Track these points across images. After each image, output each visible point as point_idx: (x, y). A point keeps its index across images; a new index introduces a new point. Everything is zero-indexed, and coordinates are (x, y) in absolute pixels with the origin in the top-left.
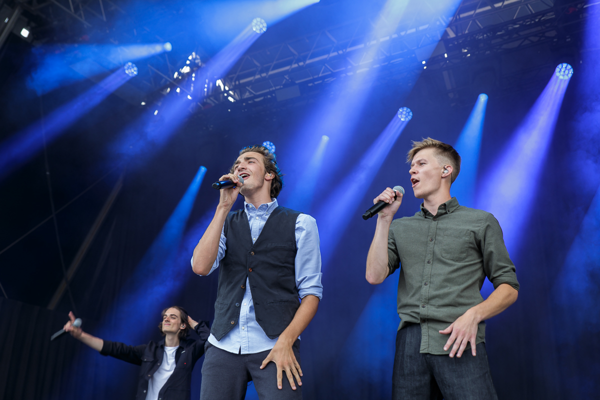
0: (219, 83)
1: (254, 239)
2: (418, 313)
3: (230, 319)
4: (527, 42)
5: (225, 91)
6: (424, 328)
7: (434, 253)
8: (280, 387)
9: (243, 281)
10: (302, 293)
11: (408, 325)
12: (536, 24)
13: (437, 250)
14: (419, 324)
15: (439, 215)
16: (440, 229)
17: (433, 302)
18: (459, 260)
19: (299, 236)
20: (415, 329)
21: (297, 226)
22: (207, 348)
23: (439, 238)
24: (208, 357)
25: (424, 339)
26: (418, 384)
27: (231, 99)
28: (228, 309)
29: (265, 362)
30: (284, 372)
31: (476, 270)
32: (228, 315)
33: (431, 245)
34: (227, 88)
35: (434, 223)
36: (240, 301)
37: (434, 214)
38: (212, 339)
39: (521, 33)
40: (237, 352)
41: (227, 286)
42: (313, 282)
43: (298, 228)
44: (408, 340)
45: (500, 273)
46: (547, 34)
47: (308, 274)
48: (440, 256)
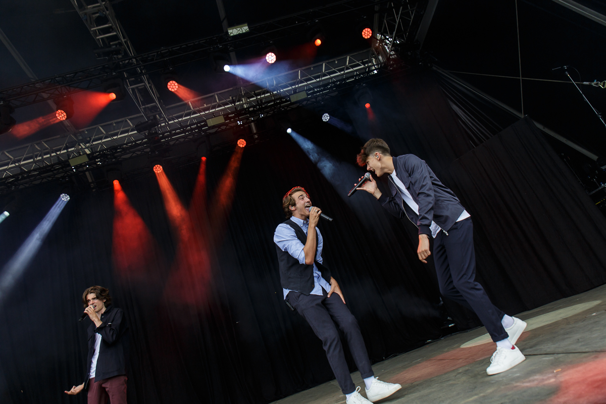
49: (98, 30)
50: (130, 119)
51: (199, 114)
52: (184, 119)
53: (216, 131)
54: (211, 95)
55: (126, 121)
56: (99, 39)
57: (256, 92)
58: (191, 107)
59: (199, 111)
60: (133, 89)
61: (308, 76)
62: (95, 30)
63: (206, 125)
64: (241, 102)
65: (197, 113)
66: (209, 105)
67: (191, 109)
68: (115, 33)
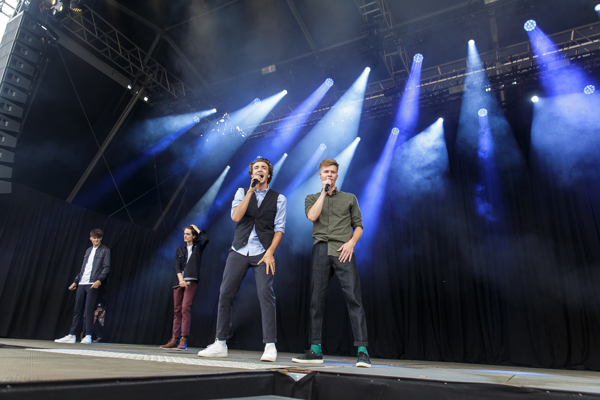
0: (238, 127)
1: (259, 206)
2: (327, 237)
3: (243, 241)
4: (379, 116)
5: (240, 132)
6: (329, 244)
7: (332, 212)
8: (268, 274)
9: (252, 225)
10: (275, 230)
11: (321, 242)
12: (384, 109)
13: (334, 210)
14: (327, 242)
15: (333, 195)
16: (334, 201)
17: (333, 233)
18: (344, 215)
19: (279, 205)
20: (324, 245)
21: (278, 201)
22: (231, 251)
23: (334, 205)
24: (230, 255)
25: (329, 249)
26: (325, 269)
27: (243, 136)
28: (243, 237)
29: (260, 262)
30: (270, 266)
31: (348, 217)
32: (243, 239)
33: (331, 208)
34: (241, 130)
35: (330, 199)
36: (249, 234)
37: (331, 194)
38: (233, 248)
39: (377, 112)
40: (246, 255)
41: (244, 226)
42: (281, 225)
43: (279, 202)
44: (320, 249)
45: (357, 221)
46: (389, 113)
47: (280, 222)
48: (335, 213)
49: (366, 7)
50: (381, 83)
51: (446, 79)
52: (430, 83)
53: (457, 99)
54: (462, 60)
55: (379, 84)
56: (365, 15)
57: (513, 56)
58: (440, 72)
59: (447, 77)
60: (387, 57)
61: (582, 37)
62: (364, 8)
63: (448, 92)
64: (494, 67)
65: (445, 78)
66: (458, 70)
67: (439, 74)
68: (378, 9)
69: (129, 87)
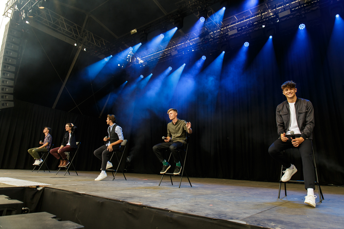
69: (75, 45)
